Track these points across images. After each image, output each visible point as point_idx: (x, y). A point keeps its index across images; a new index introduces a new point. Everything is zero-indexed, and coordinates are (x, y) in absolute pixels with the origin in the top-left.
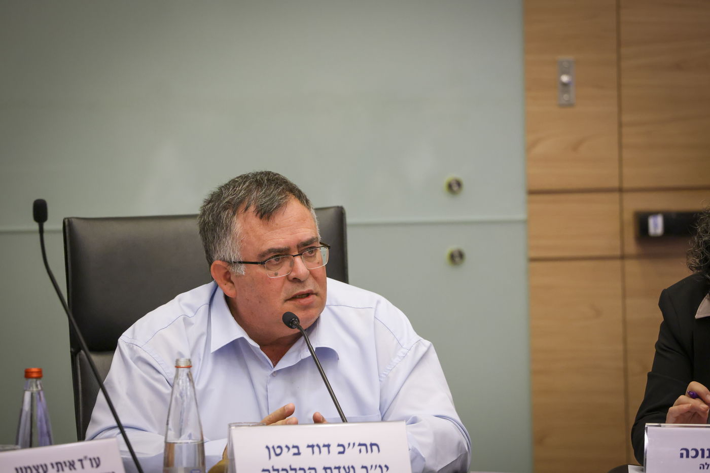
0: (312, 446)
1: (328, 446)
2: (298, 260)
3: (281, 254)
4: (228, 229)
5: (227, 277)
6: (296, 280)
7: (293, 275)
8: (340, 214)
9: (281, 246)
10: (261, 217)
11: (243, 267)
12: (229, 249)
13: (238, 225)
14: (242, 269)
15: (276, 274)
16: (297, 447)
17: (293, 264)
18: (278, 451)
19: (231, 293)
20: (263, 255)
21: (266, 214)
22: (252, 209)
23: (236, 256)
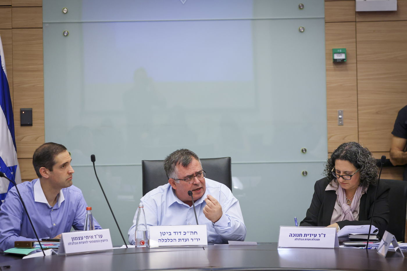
0: (175, 232)
1: (180, 232)
2: (196, 178)
3: (191, 177)
4: (174, 170)
5: (174, 183)
6: (196, 185)
7: (195, 183)
8: (229, 160)
9: (191, 174)
10: (184, 166)
11: (179, 181)
12: (174, 175)
13: (177, 169)
14: (179, 182)
15: (190, 183)
16: (170, 233)
17: (194, 179)
18: (164, 234)
19: (175, 188)
20: (185, 177)
21: (186, 165)
22: (181, 163)
23: (177, 178)
